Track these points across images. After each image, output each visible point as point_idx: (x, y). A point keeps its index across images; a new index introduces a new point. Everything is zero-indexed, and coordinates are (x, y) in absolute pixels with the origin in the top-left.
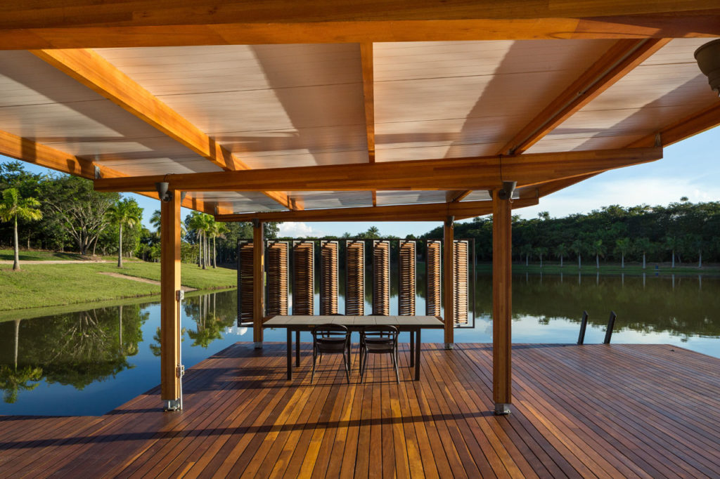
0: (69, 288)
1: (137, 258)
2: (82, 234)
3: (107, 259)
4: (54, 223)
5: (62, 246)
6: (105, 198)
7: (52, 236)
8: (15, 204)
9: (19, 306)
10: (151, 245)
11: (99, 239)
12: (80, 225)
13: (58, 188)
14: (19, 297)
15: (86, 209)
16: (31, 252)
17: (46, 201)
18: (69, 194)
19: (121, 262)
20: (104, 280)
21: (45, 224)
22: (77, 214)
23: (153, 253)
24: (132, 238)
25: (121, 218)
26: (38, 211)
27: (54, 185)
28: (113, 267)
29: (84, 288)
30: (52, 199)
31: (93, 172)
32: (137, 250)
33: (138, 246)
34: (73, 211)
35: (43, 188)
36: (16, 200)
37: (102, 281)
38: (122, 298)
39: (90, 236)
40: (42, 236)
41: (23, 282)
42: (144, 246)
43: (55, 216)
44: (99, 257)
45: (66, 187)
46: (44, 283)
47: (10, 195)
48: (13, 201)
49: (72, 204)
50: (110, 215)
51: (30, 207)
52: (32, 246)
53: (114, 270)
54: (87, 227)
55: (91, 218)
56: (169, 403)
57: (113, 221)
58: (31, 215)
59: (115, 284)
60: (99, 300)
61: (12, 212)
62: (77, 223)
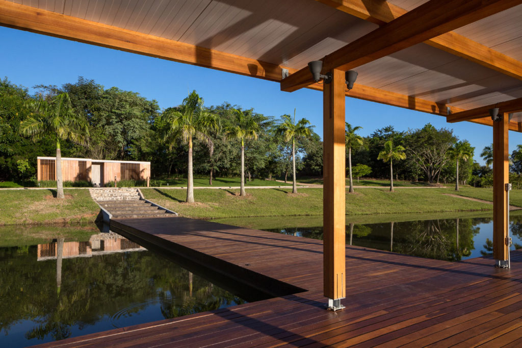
0: (423, 203)
1: (469, 186)
2: (430, 169)
3: (447, 186)
4: (412, 162)
5: (417, 177)
6: (446, 142)
7: (411, 172)
8: (391, 151)
9: (395, 212)
10: (481, 177)
11: (441, 172)
12: (429, 163)
13: (415, 138)
14: (395, 207)
15: (432, 151)
16: (398, 182)
17: (407, 148)
18: (421, 142)
19: (458, 187)
20: (446, 198)
21: (407, 163)
22: (426, 155)
23: (482, 183)
24: (466, 170)
25: (458, 155)
26: (404, 154)
27: (412, 137)
28: (452, 191)
29: (432, 203)
30: (411, 146)
31: (445, 111)
32: (469, 179)
33: (470, 177)
34: (424, 153)
35: (405, 140)
36: (391, 147)
37: (444, 199)
38: (459, 211)
39: (435, 169)
40: (404, 172)
41: (395, 198)
42: (475, 177)
43: (412, 157)
44: (441, 184)
45: (420, 138)
46: (407, 199)
47: (388, 146)
48: (390, 148)
49: (423, 148)
50: (449, 153)
51: (398, 151)
52: (399, 178)
53: (452, 192)
54: (434, 164)
55: (436, 157)
56: (500, 262)
57: (452, 157)
58: (400, 157)
59: (454, 202)
60: (443, 211)
61: (389, 156)
62: (427, 161)
